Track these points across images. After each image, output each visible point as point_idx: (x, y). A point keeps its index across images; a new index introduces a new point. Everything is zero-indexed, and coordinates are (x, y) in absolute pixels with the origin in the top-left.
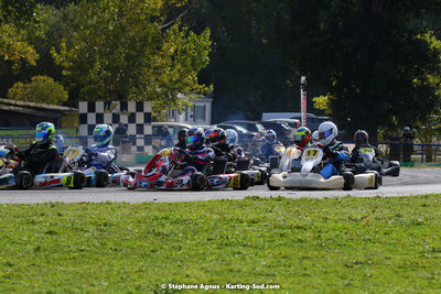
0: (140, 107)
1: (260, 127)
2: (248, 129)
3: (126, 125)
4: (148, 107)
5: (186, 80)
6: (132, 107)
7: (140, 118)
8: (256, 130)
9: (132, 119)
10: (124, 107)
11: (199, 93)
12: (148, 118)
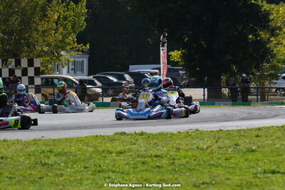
0: (31, 63)
1: (127, 77)
2: (117, 78)
3: (20, 78)
4: (37, 63)
5: (67, 41)
6: (24, 63)
7: (31, 72)
8: (124, 79)
9: (25, 72)
10: (18, 63)
11: (78, 50)
12: (38, 72)
